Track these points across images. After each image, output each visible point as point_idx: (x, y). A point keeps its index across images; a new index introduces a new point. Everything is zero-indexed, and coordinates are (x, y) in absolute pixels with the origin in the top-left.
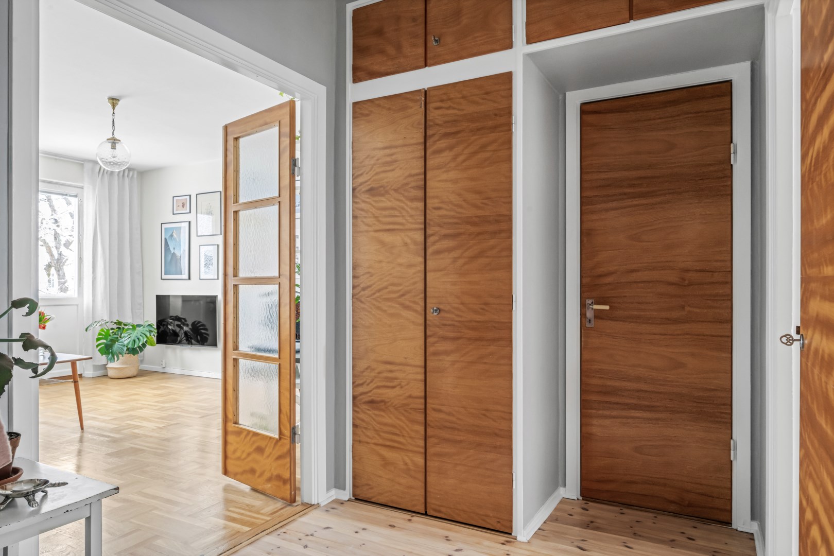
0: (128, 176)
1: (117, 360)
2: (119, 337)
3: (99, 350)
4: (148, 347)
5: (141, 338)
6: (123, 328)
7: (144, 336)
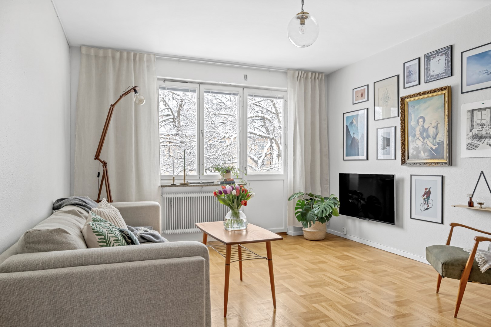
0: (318, 79)
1: (310, 227)
2: (311, 206)
3: (297, 217)
4: (333, 216)
5: (328, 209)
6: (315, 200)
7: (330, 207)
